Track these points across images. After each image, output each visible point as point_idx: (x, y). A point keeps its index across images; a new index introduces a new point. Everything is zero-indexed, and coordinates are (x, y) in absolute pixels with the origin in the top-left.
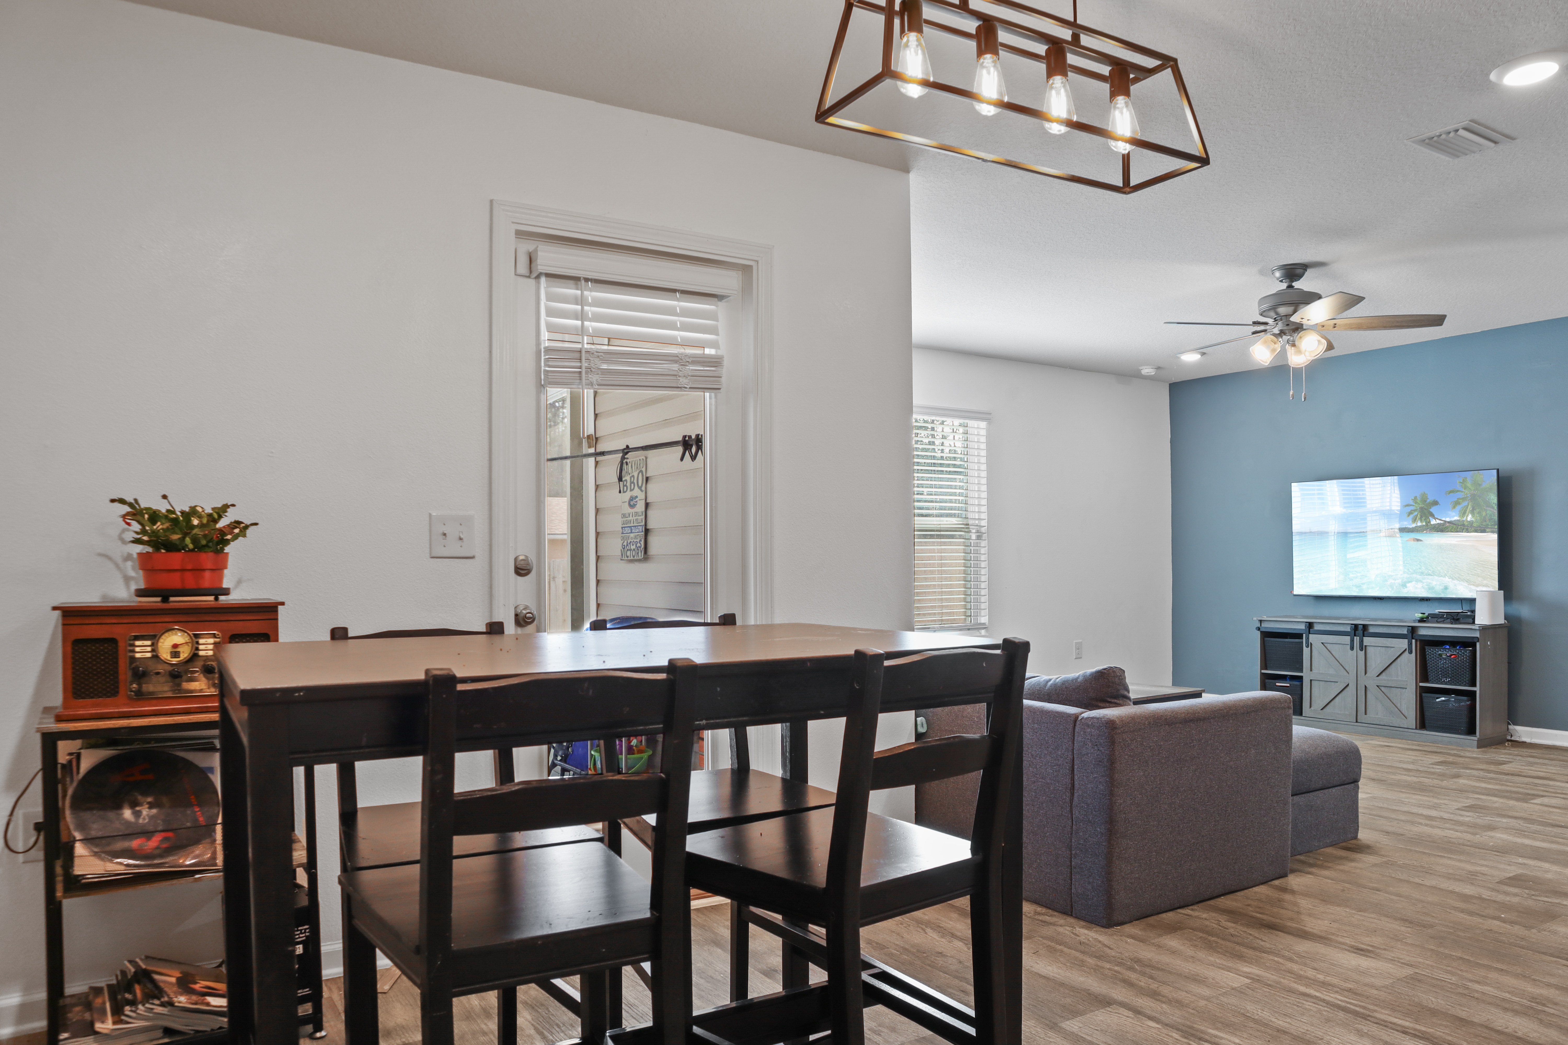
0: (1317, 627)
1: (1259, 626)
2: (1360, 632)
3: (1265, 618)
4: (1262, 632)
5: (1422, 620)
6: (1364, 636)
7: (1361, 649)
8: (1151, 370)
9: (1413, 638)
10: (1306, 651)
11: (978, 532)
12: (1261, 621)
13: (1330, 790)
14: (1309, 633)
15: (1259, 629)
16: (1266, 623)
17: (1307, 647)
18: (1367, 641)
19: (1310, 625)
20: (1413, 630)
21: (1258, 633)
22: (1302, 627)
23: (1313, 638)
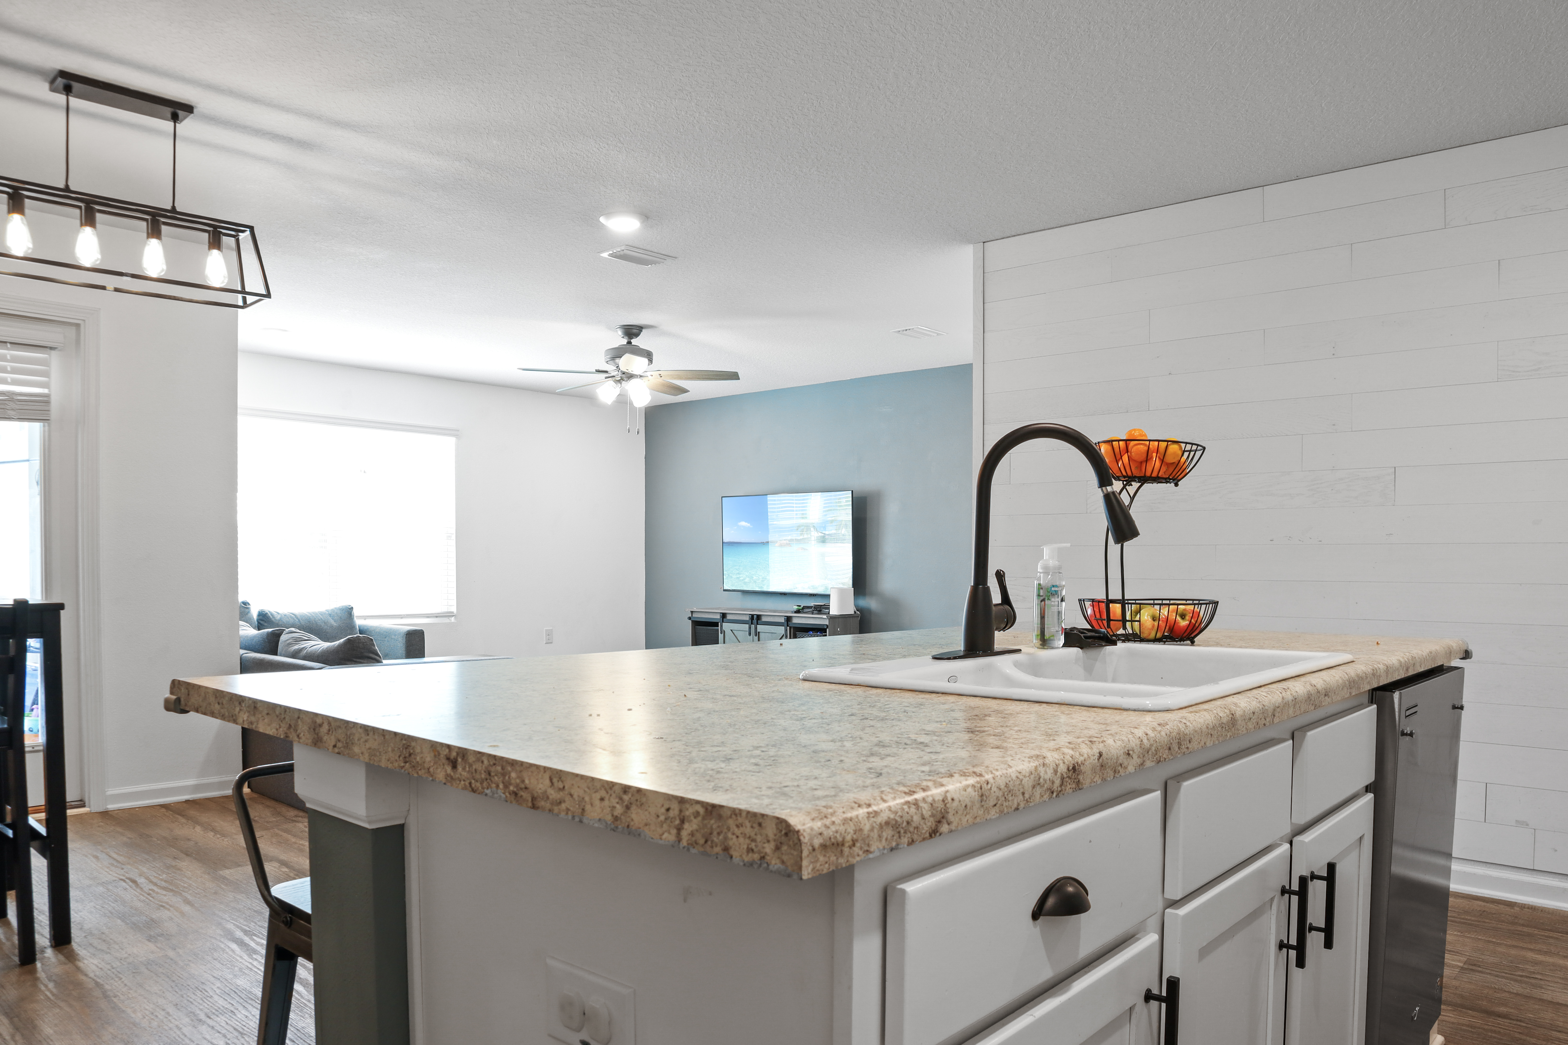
0: (729, 617)
1: (690, 616)
2: (755, 621)
3: (695, 609)
4: (693, 622)
5: (798, 612)
6: (757, 624)
7: (756, 635)
9: (788, 626)
10: (721, 636)
12: (692, 612)
14: (723, 622)
15: (690, 618)
16: (696, 613)
17: (721, 633)
18: (760, 628)
19: (724, 615)
20: (789, 619)
21: (690, 621)
22: (718, 617)
23: (726, 626)
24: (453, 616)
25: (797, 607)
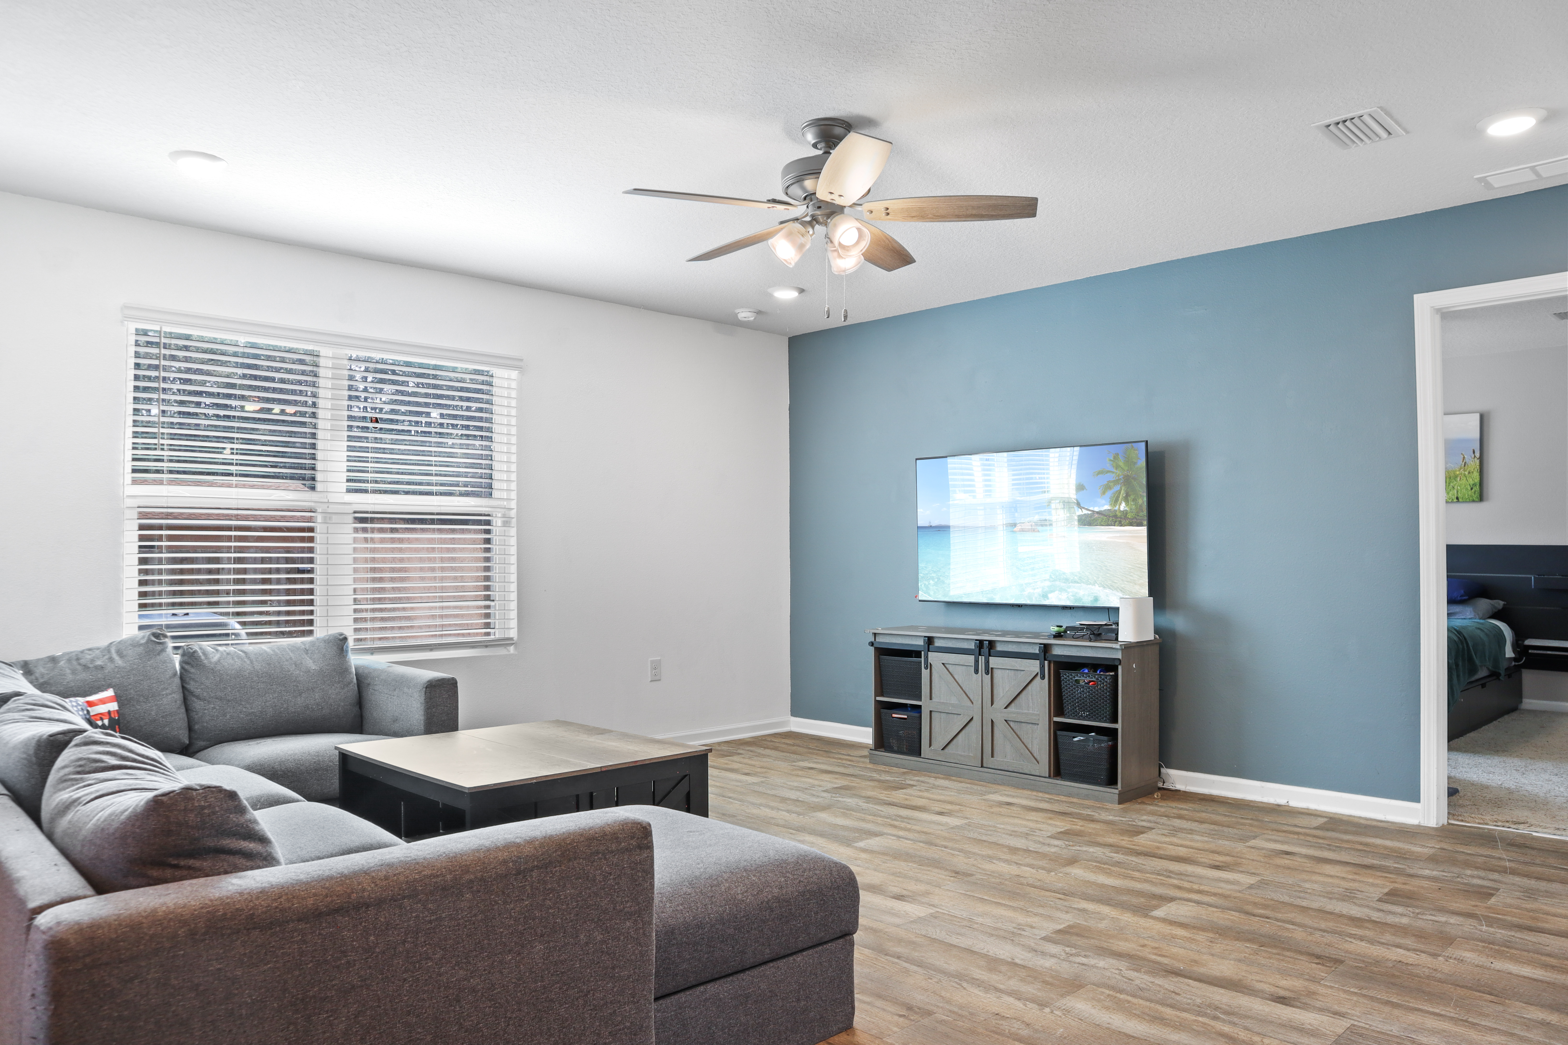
0: (938, 643)
1: (873, 640)
2: (985, 650)
3: (880, 630)
4: (876, 649)
5: (1058, 636)
6: (990, 655)
7: (987, 673)
8: (749, 314)
9: (1045, 659)
10: (925, 673)
11: (504, 516)
12: (875, 634)
13: (791, 958)
14: (929, 651)
15: (872, 644)
16: (881, 636)
17: (926, 668)
18: (994, 661)
19: (930, 640)
20: (1046, 648)
21: (872, 649)
22: (921, 642)
23: (933, 657)
24: (513, 644)
25: (1056, 629)
